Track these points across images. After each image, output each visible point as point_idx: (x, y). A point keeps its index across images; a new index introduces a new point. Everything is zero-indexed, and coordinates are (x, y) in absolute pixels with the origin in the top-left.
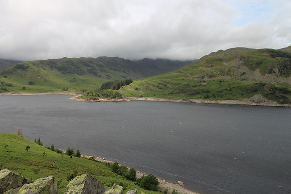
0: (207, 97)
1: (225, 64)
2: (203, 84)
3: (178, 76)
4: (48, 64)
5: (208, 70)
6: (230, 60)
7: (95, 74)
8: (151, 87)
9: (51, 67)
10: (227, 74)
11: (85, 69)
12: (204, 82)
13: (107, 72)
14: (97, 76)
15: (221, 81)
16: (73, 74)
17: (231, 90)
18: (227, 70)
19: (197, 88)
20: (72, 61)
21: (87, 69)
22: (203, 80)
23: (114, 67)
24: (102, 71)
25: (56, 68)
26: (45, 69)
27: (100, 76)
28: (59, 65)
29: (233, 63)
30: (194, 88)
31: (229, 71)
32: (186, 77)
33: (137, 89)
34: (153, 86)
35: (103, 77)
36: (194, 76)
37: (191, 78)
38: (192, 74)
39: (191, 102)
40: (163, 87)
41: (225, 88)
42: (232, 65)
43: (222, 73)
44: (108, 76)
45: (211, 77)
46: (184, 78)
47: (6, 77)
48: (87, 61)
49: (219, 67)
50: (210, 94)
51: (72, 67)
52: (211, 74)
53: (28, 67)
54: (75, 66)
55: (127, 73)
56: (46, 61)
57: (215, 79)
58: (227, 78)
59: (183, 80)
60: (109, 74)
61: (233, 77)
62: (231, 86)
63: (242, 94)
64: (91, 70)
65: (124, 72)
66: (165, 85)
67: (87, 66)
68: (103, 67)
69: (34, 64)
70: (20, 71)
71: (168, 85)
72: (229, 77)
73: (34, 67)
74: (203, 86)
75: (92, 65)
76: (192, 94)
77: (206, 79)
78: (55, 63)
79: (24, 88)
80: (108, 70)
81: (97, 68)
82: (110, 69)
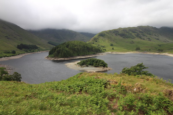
4: (114, 32)
7: (140, 37)
9: (116, 34)
11: (133, 34)
13: (146, 36)
14: (142, 39)
16: (129, 38)
20: (126, 30)
21: (135, 35)
24: (144, 35)
25: (119, 34)
26: (113, 36)
27: (144, 39)
28: (120, 33)
44: (149, 38)
48: (134, 30)
51: (127, 34)
53: (104, 35)
54: (128, 32)
55: (158, 37)
56: (112, 30)
64: (137, 35)
65: (155, 35)
67: (134, 33)
68: (143, 33)
69: (107, 33)
73: (108, 35)
75: (137, 32)
78: (117, 32)
79: (113, 49)
80: (146, 35)
81: (140, 34)
82: (147, 34)
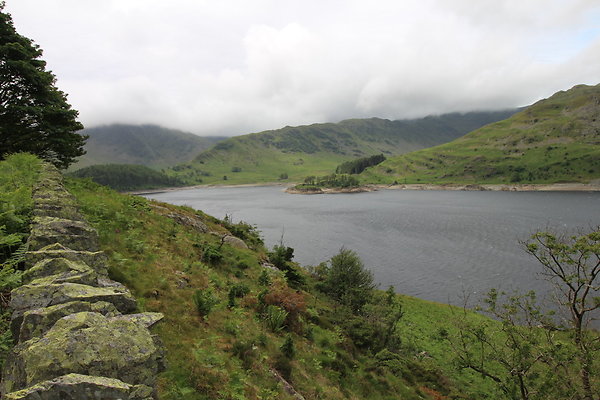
0: (517, 180)
1: (564, 113)
2: (514, 155)
3: (467, 145)
4: (261, 139)
5: (530, 129)
6: (577, 104)
7: (335, 150)
8: (414, 167)
9: (266, 144)
10: (566, 134)
11: (318, 142)
12: (516, 151)
13: (356, 146)
14: (338, 152)
15: (550, 149)
16: (297, 153)
17: (568, 164)
18: (566, 125)
19: (501, 164)
20: (298, 132)
21: (322, 142)
22: (514, 148)
23: (370, 136)
24: (348, 144)
25: (273, 144)
26: (256, 148)
27: (343, 153)
28: (277, 139)
29: (581, 112)
30: (494, 165)
31: (572, 126)
32: (483, 144)
33: (389, 171)
34: (420, 163)
35: (349, 155)
36: (498, 142)
37: (491, 147)
38: (495, 139)
39: (483, 189)
40: (435, 164)
41: (556, 161)
42: (579, 115)
43: (557, 131)
44: (357, 151)
45: (531, 141)
46: (479, 147)
47: (202, 163)
48: (323, 130)
49: (552, 121)
50: (525, 174)
51: (298, 141)
52: (533, 136)
53: (231, 146)
54: (303, 138)
55: (393, 145)
56: (259, 134)
57: (541, 145)
58: (566, 141)
59: (476, 150)
60: (359, 148)
61: (578, 138)
62: (569, 157)
63: (591, 172)
64: (329, 143)
65: (388, 142)
66: (441, 162)
67: (321, 137)
68: (349, 136)
69: (241, 141)
70: (222, 153)
71: (446, 161)
72: (570, 140)
74: (514, 159)
75: (330, 135)
76: (488, 176)
77: (521, 146)
78: (271, 138)
79: (225, 178)
80: (359, 141)
81: (340, 140)
82: (363, 139)
